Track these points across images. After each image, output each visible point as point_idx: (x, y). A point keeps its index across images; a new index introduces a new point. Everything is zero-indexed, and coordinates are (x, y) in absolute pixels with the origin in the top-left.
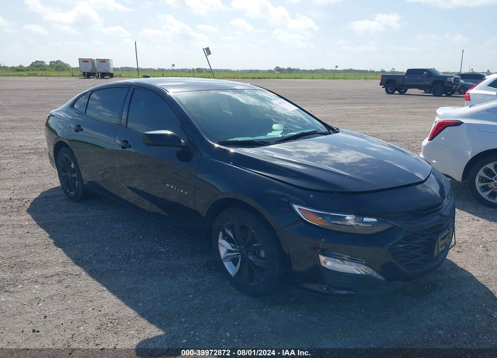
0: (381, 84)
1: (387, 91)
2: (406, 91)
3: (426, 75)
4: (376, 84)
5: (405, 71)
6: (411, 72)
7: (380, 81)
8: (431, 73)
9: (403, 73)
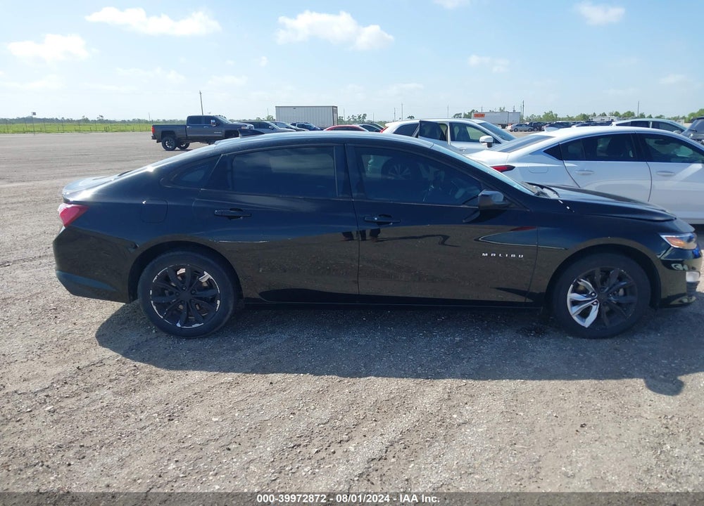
0: (154, 138)
1: (164, 146)
2: (187, 145)
3: (214, 123)
4: (147, 138)
5: (186, 119)
6: (192, 120)
7: (151, 134)
8: (219, 120)
9: (182, 121)
